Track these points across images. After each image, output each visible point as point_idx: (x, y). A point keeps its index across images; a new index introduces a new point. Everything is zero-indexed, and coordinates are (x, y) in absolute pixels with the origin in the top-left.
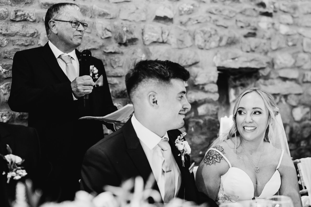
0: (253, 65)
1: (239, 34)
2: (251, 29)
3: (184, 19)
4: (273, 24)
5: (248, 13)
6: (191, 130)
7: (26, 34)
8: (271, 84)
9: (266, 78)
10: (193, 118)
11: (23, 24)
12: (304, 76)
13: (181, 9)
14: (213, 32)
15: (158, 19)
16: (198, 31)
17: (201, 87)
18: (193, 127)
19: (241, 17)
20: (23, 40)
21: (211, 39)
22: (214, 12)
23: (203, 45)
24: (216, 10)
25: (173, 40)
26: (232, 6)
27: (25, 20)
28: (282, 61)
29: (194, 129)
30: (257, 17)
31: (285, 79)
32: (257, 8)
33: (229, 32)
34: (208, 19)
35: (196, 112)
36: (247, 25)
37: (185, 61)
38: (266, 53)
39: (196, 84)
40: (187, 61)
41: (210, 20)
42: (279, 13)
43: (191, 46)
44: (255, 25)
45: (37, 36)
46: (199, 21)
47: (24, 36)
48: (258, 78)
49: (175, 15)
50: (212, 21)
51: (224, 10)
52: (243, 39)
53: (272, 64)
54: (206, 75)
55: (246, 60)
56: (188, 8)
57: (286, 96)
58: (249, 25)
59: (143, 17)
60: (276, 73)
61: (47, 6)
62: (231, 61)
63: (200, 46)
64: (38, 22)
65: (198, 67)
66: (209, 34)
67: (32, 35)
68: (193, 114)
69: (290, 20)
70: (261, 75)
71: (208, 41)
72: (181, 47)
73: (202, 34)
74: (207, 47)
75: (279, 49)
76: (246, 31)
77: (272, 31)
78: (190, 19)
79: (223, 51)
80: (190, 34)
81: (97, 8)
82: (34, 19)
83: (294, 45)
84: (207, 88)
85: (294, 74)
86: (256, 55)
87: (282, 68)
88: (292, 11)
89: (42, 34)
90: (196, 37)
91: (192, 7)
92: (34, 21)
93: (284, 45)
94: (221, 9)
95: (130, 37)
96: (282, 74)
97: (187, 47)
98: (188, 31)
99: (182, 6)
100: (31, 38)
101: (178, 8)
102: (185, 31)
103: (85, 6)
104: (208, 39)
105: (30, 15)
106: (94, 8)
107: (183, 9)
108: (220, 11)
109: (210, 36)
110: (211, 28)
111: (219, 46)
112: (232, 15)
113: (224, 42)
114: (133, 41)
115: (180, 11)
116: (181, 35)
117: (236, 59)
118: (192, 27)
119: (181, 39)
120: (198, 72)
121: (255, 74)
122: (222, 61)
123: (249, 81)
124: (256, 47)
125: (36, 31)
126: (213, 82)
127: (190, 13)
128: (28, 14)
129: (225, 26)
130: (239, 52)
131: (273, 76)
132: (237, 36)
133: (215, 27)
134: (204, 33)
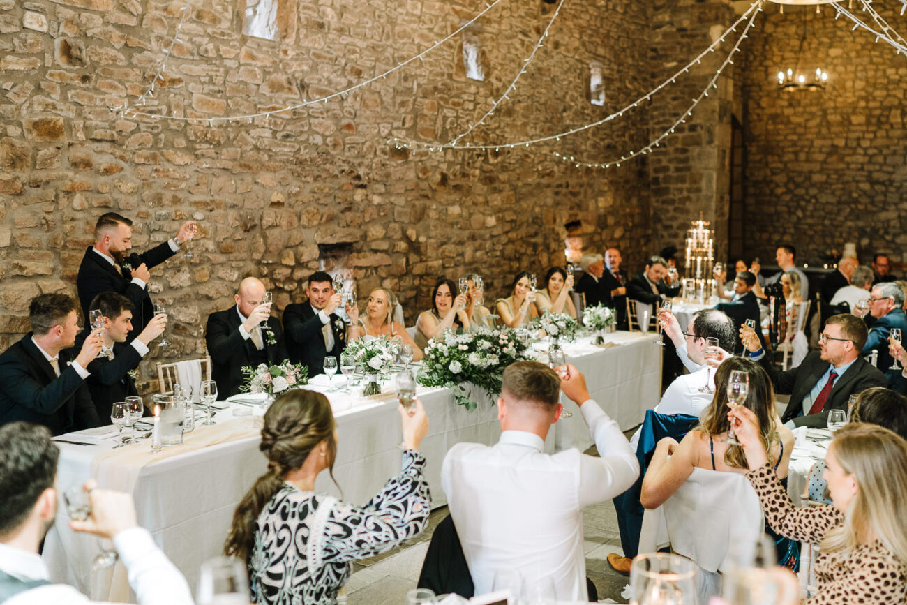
0: (348, 240)
1: (336, 210)
2: (347, 204)
3: (292, 201)
4: (367, 195)
5: (345, 187)
8: (364, 257)
9: (359, 251)
12: (394, 246)
13: (290, 192)
14: (315, 211)
15: (273, 204)
16: (303, 211)
17: (305, 264)
19: (338, 193)
21: (314, 217)
22: (316, 190)
23: (307, 225)
24: (318, 189)
25: (284, 223)
26: (332, 183)
28: (374, 233)
30: (353, 190)
31: (376, 251)
32: (353, 182)
33: (329, 209)
35: (301, 288)
36: (344, 200)
37: (293, 241)
38: (360, 226)
39: (301, 262)
40: (295, 241)
41: (313, 200)
42: (373, 182)
43: (298, 227)
44: (351, 199)
46: (304, 202)
48: (354, 252)
49: (285, 199)
50: (315, 201)
51: (325, 187)
52: (340, 215)
53: (365, 237)
54: (310, 253)
55: (342, 235)
56: (295, 191)
57: (376, 268)
58: (346, 200)
59: (262, 204)
60: (369, 246)
61: (195, 204)
62: (330, 237)
63: (305, 225)
65: (303, 246)
66: (312, 213)
68: (299, 290)
69: (382, 189)
70: (354, 249)
71: (311, 220)
72: (290, 229)
73: (307, 214)
74: (310, 226)
75: (372, 221)
76: (343, 207)
77: (365, 202)
78: (297, 201)
79: (323, 228)
80: (297, 216)
81: (229, 201)
83: (385, 215)
84: (310, 265)
85: (385, 246)
86: (351, 230)
87: (374, 240)
88: (384, 179)
90: (301, 217)
91: (299, 189)
93: (376, 216)
94: (322, 187)
95: (253, 223)
96: (374, 246)
97: (295, 228)
98: (295, 212)
99: (291, 189)
101: (288, 192)
102: (293, 213)
103: (220, 200)
104: (311, 218)
105: (185, 213)
106: (226, 201)
107: (292, 192)
108: (322, 190)
109: (313, 215)
110: (314, 208)
111: (320, 224)
112: (331, 193)
113: (324, 220)
114: (254, 227)
115: (290, 194)
116: (290, 217)
117: (334, 235)
118: (297, 208)
119: (290, 221)
120: (303, 251)
121: (349, 248)
122: (322, 238)
124: (351, 222)
126: (315, 260)
128: (183, 213)
129: (325, 203)
130: (338, 229)
131: (365, 248)
132: (336, 212)
133: (316, 205)
134: (308, 212)
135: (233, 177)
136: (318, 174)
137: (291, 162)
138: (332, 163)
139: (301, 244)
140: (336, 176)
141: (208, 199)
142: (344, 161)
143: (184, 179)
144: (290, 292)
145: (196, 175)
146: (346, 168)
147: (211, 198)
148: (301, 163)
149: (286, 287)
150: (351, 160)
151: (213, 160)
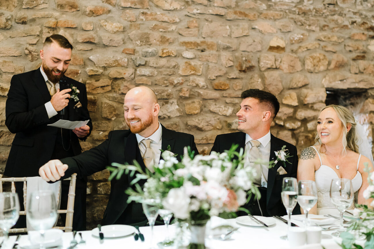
0: (361, 86)
1: (347, 57)
2: (360, 52)
3: (295, 47)
5: (356, 37)
6: (301, 143)
7: (170, 66)
10: (303, 132)
11: (167, 59)
13: (292, 38)
14: (322, 57)
15: (272, 48)
16: (308, 57)
17: (310, 106)
18: (303, 140)
19: (350, 43)
20: (168, 71)
21: (320, 63)
22: (323, 39)
23: (312, 69)
24: (325, 37)
25: (285, 66)
26: (341, 33)
27: (169, 56)
29: (304, 142)
30: (367, 40)
32: (366, 32)
33: (338, 56)
34: (317, 46)
35: (306, 128)
36: (356, 49)
37: (296, 83)
39: (306, 103)
40: (297, 83)
41: (319, 47)
43: (301, 71)
44: (365, 49)
45: (178, 67)
46: (308, 48)
47: (169, 68)
48: (367, 98)
49: (287, 44)
50: (321, 48)
51: (333, 36)
52: (352, 62)
54: (315, 96)
55: (354, 81)
56: (298, 38)
58: (358, 49)
59: (259, 48)
61: (184, 44)
62: (340, 82)
63: (310, 70)
64: (178, 57)
65: (308, 88)
66: (318, 59)
67: (174, 67)
68: (303, 129)
70: (370, 94)
71: (317, 66)
72: (292, 72)
73: (312, 60)
74: (316, 71)
76: (354, 55)
78: (300, 47)
79: (331, 74)
80: (300, 60)
81: (222, 43)
82: (175, 54)
84: (316, 106)
86: (364, 77)
89: (181, 65)
90: (306, 62)
91: (302, 36)
92: (176, 56)
94: (330, 36)
95: (248, 65)
97: (298, 72)
98: (298, 58)
99: (293, 36)
100: (173, 69)
101: (290, 38)
102: (295, 58)
103: (212, 42)
104: (317, 64)
105: (173, 52)
106: (219, 43)
107: (294, 38)
108: (329, 38)
109: (319, 61)
110: (320, 54)
111: (327, 70)
112: (340, 41)
113: (332, 66)
114: (251, 68)
115: (291, 41)
116: (292, 61)
117: (345, 81)
118: (302, 54)
119: (292, 65)
120: (308, 93)
121: (364, 94)
122: (331, 82)
123: (359, 101)
124: (365, 69)
125: (177, 64)
126: (322, 102)
127: (301, 42)
128: (171, 51)
129: (334, 51)
130: (348, 75)
132: (346, 59)
133: (323, 53)
134: (314, 59)
135: (228, 23)
136: (325, 24)
137: (294, 13)
138: (341, 14)
139: (305, 86)
140: (346, 27)
141: (199, 40)
142: (355, 13)
143: (175, 23)
144: (293, 130)
145: (187, 19)
146: (359, 20)
147: (203, 40)
148: (304, 13)
149: (288, 125)
150: (364, 13)
151: (205, 7)
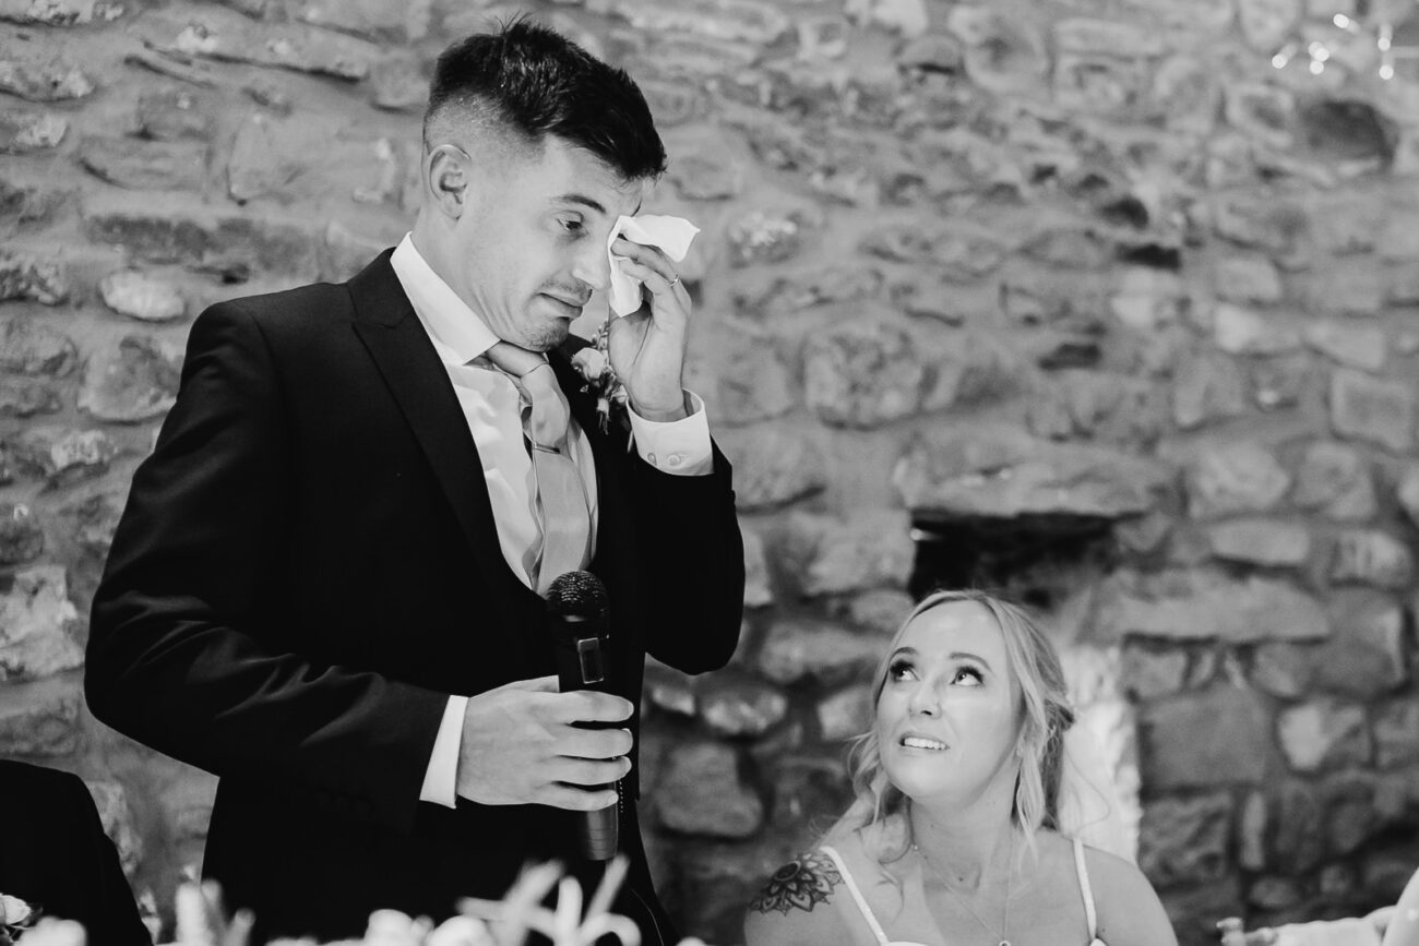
0: (1083, 502)
1: (1015, 351)
2: (1074, 329)
3: (755, 282)
4: (1184, 304)
5: (1059, 250)
6: (789, 812)
7: (25, 361)
8: (1176, 592)
9: (1152, 562)
10: (798, 752)
11: (8, 318)
12: (1336, 552)
13: (737, 236)
14: (891, 346)
16: (820, 340)
17: (834, 605)
18: (798, 794)
19: (1025, 275)
20: (12, 390)
21: (884, 378)
22: (896, 247)
23: (842, 407)
24: (906, 240)
25: (701, 385)
26: (984, 222)
27: (20, 298)
28: (1227, 478)
29: (801, 804)
30: (1103, 268)
31: (1240, 569)
32: (1103, 229)
33: (970, 343)
34: (869, 284)
35: (813, 727)
36: (1056, 308)
37: (759, 483)
38: (1148, 443)
39: (813, 590)
40: (767, 482)
41: (877, 291)
42: (1213, 249)
43: (787, 413)
44: (1097, 311)
45: (73, 370)
46: (825, 293)
47: (17, 369)
48: (1108, 565)
49: (710, 266)
50: (886, 294)
51: (945, 238)
52: (1037, 378)
53: (1177, 495)
54: (860, 551)
55: (1049, 475)
56: (770, 233)
57: (1246, 652)
58: (1065, 310)
60: (1198, 541)
61: (117, 230)
62: (979, 480)
63: (830, 410)
64: (79, 306)
65: (818, 510)
66: (871, 357)
67: (53, 366)
68: (796, 733)
69: (1266, 283)
70: (1122, 548)
71: (868, 390)
72: (739, 417)
73: (840, 357)
74: (864, 417)
75: (1212, 424)
76: (1048, 339)
77: (1178, 335)
78: (780, 285)
80: (780, 358)
81: (348, 238)
82: (60, 290)
83: (1287, 405)
84: (863, 609)
85: (1287, 545)
86: (1099, 455)
87: (1228, 517)
88: (1275, 240)
89: (94, 362)
90: (810, 369)
91: (789, 228)
92: (61, 303)
93: (1235, 406)
94: (929, 234)
96: (1228, 542)
97: (768, 418)
98: (771, 341)
99: (745, 225)
100: (44, 380)
101: (726, 233)
102: (757, 341)
103: (289, 230)
104: (866, 379)
105: (44, 273)
106: (331, 238)
107: (747, 235)
108: (926, 246)
109: (879, 365)
110: (883, 328)
111: (920, 412)
112: (981, 264)
113: (943, 394)
115: (735, 248)
116: (737, 358)
117: (1005, 475)
118: (789, 327)
119: (739, 380)
120: (821, 536)
121: (1094, 545)
122: (936, 481)
123: (1068, 580)
124: (1099, 416)
125: (68, 348)
126: (891, 584)
127: (783, 258)
128: (33, 270)
129: (950, 313)
130: (1022, 442)
131: (1182, 552)
132: (1008, 361)
133: (899, 321)
134: (850, 348)
135: (387, 127)
136: (906, 167)
137: (749, 96)
138: (983, 126)
139: (811, 495)
140: (1004, 193)
141: (210, 214)
142: (1050, 127)
143: (56, 100)
144: (741, 741)
145: (139, 84)
146: (1069, 163)
147: (232, 212)
148: (803, 104)
149: (717, 715)
150: (1093, 128)
151: (249, 23)
